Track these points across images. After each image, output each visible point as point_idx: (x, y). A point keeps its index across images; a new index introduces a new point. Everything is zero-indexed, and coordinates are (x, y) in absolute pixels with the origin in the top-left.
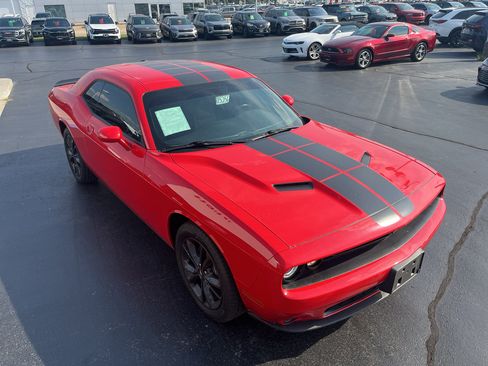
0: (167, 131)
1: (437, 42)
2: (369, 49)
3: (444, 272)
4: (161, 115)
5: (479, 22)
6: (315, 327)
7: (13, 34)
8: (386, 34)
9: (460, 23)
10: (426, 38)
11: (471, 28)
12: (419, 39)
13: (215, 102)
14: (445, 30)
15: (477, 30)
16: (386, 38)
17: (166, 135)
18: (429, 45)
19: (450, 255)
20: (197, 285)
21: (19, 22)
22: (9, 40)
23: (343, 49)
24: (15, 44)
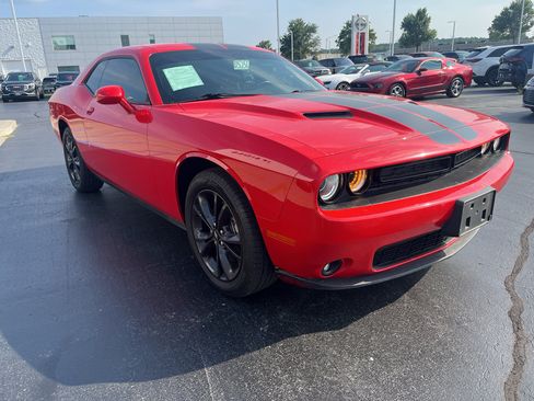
0: (176, 85)
1: (473, 83)
2: (401, 83)
3: (517, 252)
4: (169, 73)
5: (517, 56)
6: (363, 283)
7: (22, 88)
8: (418, 69)
9: (496, 61)
10: (462, 73)
11: (509, 63)
12: (454, 74)
13: (233, 67)
14: (480, 69)
15: (515, 64)
16: (419, 73)
17: (175, 89)
18: (465, 80)
19: (522, 236)
20: (212, 260)
21: (29, 77)
22: (18, 94)
23: (373, 84)
24: (24, 99)
